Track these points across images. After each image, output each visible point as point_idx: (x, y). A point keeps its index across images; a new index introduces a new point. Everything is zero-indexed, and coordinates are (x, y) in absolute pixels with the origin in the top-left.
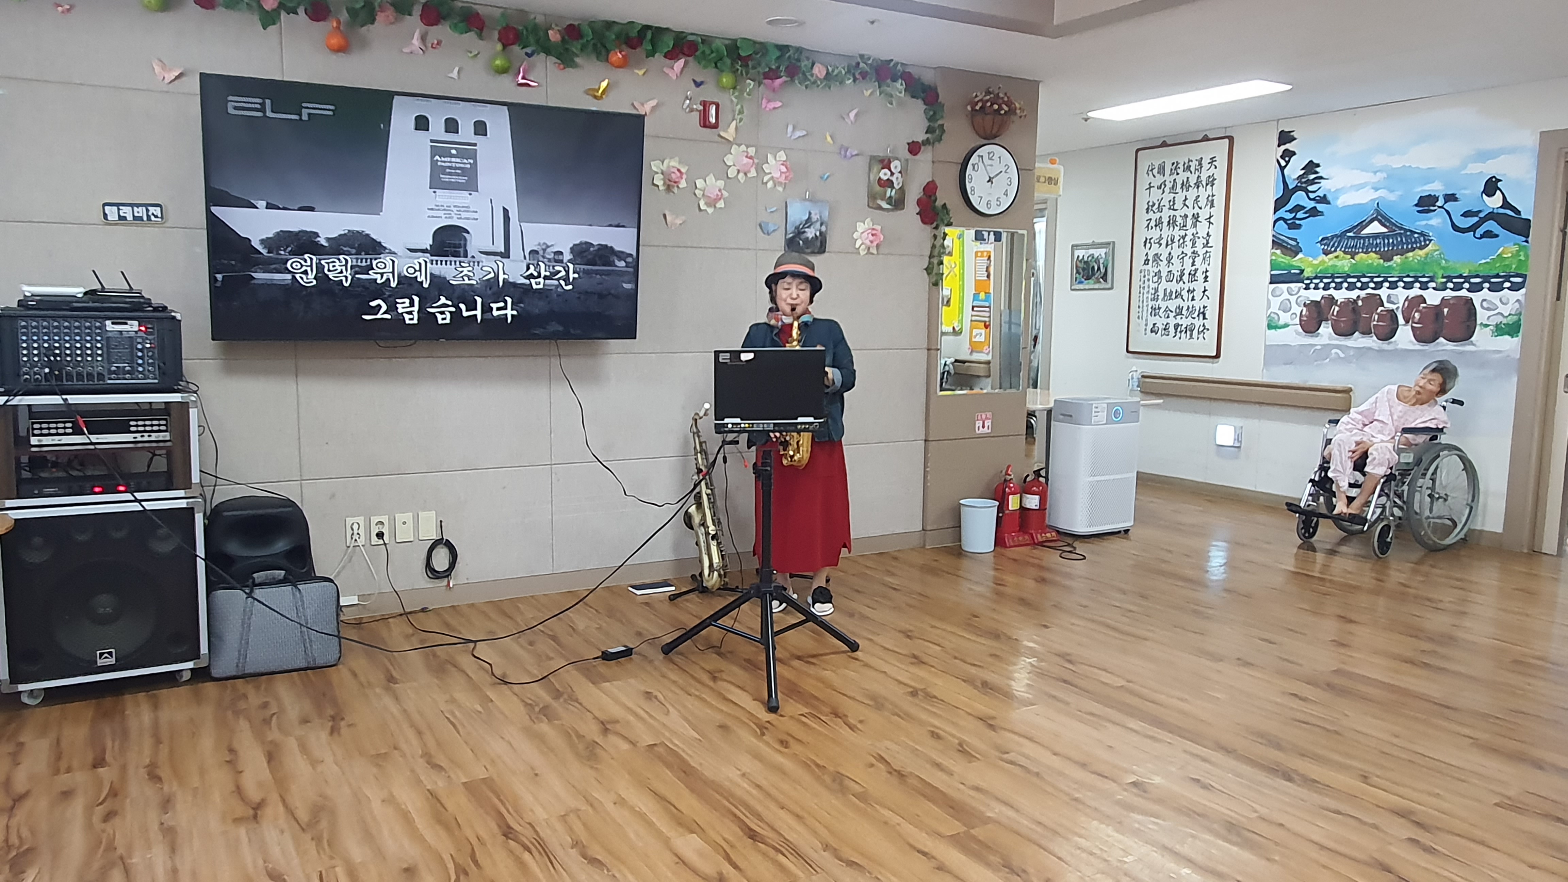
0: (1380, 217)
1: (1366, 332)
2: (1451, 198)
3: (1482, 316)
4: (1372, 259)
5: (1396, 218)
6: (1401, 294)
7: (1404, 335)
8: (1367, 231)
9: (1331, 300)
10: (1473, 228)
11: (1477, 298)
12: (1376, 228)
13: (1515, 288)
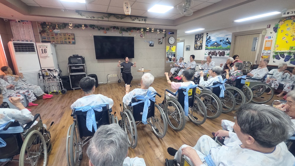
0: (216, 42)
1: (214, 55)
2: (223, 40)
3: (226, 53)
4: (215, 47)
5: (217, 42)
6: (218, 51)
7: (218, 55)
8: (215, 44)
9: (211, 52)
10: (225, 44)
11: (225, 51)
12: (216, 44)
13: (229, 50)
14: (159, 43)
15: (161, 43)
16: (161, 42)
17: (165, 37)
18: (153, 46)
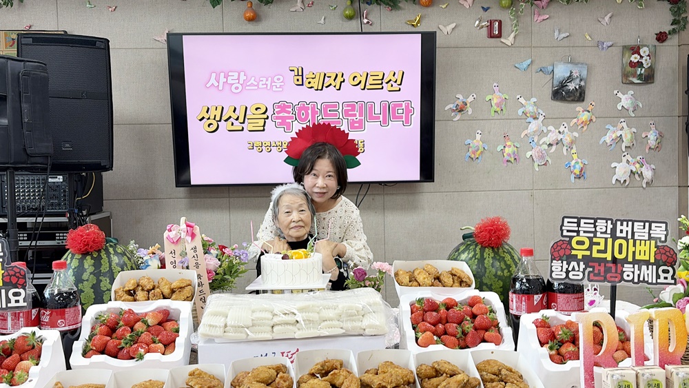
14: (625, 75)
15: (648, 78)
16: (640, 64)
17: (674, 32)
18: (579, 96)
